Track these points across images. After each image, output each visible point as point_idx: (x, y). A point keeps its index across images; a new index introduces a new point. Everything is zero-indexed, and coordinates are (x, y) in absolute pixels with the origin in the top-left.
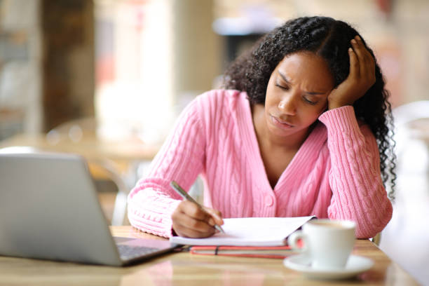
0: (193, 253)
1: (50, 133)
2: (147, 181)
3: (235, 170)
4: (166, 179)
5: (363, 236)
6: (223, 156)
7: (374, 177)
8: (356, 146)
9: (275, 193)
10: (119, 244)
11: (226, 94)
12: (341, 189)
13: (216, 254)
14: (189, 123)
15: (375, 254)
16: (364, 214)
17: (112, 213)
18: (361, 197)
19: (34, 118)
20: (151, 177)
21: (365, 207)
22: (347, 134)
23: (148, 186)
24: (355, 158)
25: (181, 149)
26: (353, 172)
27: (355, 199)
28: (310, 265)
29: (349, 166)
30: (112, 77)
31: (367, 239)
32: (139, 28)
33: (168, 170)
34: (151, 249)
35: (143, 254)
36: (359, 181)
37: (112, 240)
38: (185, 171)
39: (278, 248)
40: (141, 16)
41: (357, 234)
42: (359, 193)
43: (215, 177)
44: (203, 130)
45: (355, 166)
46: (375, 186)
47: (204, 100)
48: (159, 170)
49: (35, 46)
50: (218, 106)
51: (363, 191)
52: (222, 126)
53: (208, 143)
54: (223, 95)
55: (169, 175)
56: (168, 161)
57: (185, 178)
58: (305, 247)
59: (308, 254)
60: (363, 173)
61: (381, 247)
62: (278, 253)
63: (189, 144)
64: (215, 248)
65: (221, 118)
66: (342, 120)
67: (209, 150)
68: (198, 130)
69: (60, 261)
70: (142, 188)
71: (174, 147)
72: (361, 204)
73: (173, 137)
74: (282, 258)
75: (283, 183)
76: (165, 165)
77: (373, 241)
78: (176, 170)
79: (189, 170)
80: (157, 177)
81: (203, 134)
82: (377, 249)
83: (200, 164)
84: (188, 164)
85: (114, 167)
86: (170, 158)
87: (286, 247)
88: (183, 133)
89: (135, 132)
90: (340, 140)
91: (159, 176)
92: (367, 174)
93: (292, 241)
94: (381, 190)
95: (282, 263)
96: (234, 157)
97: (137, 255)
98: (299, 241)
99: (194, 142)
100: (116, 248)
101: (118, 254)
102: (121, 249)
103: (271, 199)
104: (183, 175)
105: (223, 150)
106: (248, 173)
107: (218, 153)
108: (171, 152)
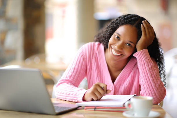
0: (85, 110)
1: (26, 59)
2: (63, 80)
3: (99, 76)
4: (71, 80)
5: (156, 103)
6: (94, 70)
7: (158, 78)
8: (150, 66)
9: (114, 85)
10: (55, 106)
11: (95, 44)
13: (95, 110)
14: (80, 56)
15: (161, 110)
16: (155, 94)
17: (52, 92)
18: (154, 87)
19: (20, 53)
20: (65, 78)
21: (155, 91)
22: (146, 61)
23: (64, 82)
24: (150, 71)
25: (77, 67)
26: (149, 77)
27: (151, 88)
28: (134, 115)
29: (147, 74)
30: (52, 37)
31: (157, 104)
32: (63, 17)
33: (71, 76)
34: (68, 108)
35: (65, 110)
36: (152, 80)
37: (52, 104)
38: (78, 76)
39: (121, 108)
40: (64, 12)
41: (153, 102)
42: (153, 85)
43: (90, 78)
44: (86, 59)
45: (150, 74)
46: (159, 82)
48: (68, 76)
49: (20, 24)
50: (92, 49)
51: (154, 84)
52: (93, 58)
53: (88, 64)
54: (94, 45)
55: (72, 78)
56: (71, 72)
57: (79, 79)
58: (131, 108)
59: (133, 110)
60: (154, 77)
61: (163, 107)
62: (120, 110)
63: (80, 65)
64: (94, 108)
65: (93, 54)
66: (143, 56)
67: (88, 67)
68: (84, 59)
69: (30, 112)
70: (62, 83)
71: (74, 66)
72: (153, 90)
73: (74, 62)
74: (122, 112)
75: (117, 81)
76: (70, 74)
77: (160, 105)
78: (75, 76)
79: (80, 75)
80: (67, 79)
81: (86, 61)
82: (162, 109)
83: (85, 73)
84: (79, 73)
85: (53, 74)
86: (72, 71)
87: (124, 108)
88: (77, 60)
89: (61, 59)
90: (143, 63)
91: (68, 78)
93: (126, 105)
94: (161, 83)
95: (122, 114)
96: (98, 71)
97: (62, 110)
98: (129, 105)
99: (82, 64)
100: (53, 107)
101: (54, 110)
102: (55, 108)
103: (112, 88)
104: (77, 78)
105: (94, 67)
106: (103, 77)
107: (91, 69)
108: (73, 68)
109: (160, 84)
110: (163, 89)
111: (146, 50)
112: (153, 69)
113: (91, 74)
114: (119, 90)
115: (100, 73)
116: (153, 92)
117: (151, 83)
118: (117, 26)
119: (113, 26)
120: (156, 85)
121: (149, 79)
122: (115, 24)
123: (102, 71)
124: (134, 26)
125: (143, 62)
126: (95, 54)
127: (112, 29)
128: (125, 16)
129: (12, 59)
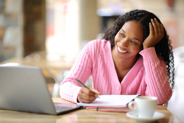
0: (87, 110)
2: (68, 79)
3: (105, 74)
5: (160, 104)
6: (100, 68)
7: (164, 78)
8: (156, 65)
9: (121, 85)
10: (55, 105)
12: (150, 84)
13: (97, 110)
14: (86, 53)
15: (165, 111)
16: (160, 94)
17: (52, 91)
18: (159, 87)
19: (20, 50)
22: (152, 60)
23: (68, 81)
24: (156, 70)
25: (82, 65)
27: (156, 88)
28: (137, 116)
30: (53, 34)
31: (162, 105)
32: (65, 13)
33: (76, 74)
34: (69, 108)
35: (66, 110)
36: (158, 80)
37: (53, 104)
38: (84, 74)
39: (124, 108)
40: (66, 8)
42: (158, 86)
43: (96, 76)
44: (91, 57)
45: (156, 73)
46: (165, 82)
47: (91, 44)
48: (73, 74)
49: (20, 20)
50: (98, 46)
51: (160, 84)
52: (99, 55)
55: (77, 76)
56: (76, 70)
58: (135, 108)
59: (137, 111)
60: (159, 77)
61: (168, 108)
62: (124, 110)
64: (97, 108)
65: (99, 52)
67: (94, 65)
68: (89, 56)
69: (30, 112)
71: (79, 64)
72: (159, 90)
74: (126, 112)
76: (75, 72)
77: (164, 106)
78: (80, 74)
82: (167, 109)
84: (85, 71)
85: (53, 72)
87: (128, 108)
89: (62, 57)
90: (149, 63)
91: (73, 76)
92: (161, 77)
93: (130, 105)
95: (125, 115)
96: (104, 69)
97: (63, 110)
98: (133, 105)
99: (87, 62)
100: (54, 107)
101: (55, 110)
102: (56, 108)
103: (119, 87)
104: (83, 76)
105: (100, 65)
106: (110, 75)
107: (97, 67)
108: (78, 66)
109: (166, 84)
110: (169, 90)
111: (153, 48)
112: (159, 68)
113: (97, 72)
114: (126, 90)
115: (106, 72)
116: (158, 92)
117: (156, 83)
118: (123, 22)
119: (119, 22)
120: (161, 85)
121: (155, 79)
122: (121, 20)
123: (109, 69)
124: (139, 22)
125: (149, 61)
126: (101, 52)
127: (118, 25)
128: (132, 12)
129: (11, 57)
